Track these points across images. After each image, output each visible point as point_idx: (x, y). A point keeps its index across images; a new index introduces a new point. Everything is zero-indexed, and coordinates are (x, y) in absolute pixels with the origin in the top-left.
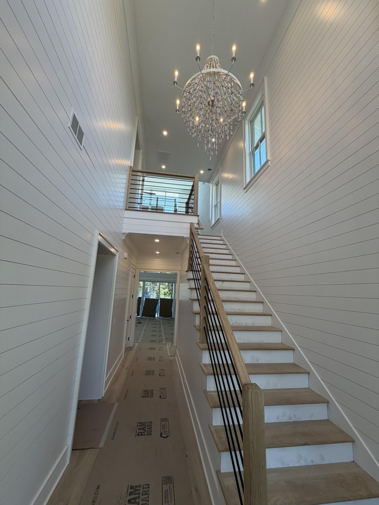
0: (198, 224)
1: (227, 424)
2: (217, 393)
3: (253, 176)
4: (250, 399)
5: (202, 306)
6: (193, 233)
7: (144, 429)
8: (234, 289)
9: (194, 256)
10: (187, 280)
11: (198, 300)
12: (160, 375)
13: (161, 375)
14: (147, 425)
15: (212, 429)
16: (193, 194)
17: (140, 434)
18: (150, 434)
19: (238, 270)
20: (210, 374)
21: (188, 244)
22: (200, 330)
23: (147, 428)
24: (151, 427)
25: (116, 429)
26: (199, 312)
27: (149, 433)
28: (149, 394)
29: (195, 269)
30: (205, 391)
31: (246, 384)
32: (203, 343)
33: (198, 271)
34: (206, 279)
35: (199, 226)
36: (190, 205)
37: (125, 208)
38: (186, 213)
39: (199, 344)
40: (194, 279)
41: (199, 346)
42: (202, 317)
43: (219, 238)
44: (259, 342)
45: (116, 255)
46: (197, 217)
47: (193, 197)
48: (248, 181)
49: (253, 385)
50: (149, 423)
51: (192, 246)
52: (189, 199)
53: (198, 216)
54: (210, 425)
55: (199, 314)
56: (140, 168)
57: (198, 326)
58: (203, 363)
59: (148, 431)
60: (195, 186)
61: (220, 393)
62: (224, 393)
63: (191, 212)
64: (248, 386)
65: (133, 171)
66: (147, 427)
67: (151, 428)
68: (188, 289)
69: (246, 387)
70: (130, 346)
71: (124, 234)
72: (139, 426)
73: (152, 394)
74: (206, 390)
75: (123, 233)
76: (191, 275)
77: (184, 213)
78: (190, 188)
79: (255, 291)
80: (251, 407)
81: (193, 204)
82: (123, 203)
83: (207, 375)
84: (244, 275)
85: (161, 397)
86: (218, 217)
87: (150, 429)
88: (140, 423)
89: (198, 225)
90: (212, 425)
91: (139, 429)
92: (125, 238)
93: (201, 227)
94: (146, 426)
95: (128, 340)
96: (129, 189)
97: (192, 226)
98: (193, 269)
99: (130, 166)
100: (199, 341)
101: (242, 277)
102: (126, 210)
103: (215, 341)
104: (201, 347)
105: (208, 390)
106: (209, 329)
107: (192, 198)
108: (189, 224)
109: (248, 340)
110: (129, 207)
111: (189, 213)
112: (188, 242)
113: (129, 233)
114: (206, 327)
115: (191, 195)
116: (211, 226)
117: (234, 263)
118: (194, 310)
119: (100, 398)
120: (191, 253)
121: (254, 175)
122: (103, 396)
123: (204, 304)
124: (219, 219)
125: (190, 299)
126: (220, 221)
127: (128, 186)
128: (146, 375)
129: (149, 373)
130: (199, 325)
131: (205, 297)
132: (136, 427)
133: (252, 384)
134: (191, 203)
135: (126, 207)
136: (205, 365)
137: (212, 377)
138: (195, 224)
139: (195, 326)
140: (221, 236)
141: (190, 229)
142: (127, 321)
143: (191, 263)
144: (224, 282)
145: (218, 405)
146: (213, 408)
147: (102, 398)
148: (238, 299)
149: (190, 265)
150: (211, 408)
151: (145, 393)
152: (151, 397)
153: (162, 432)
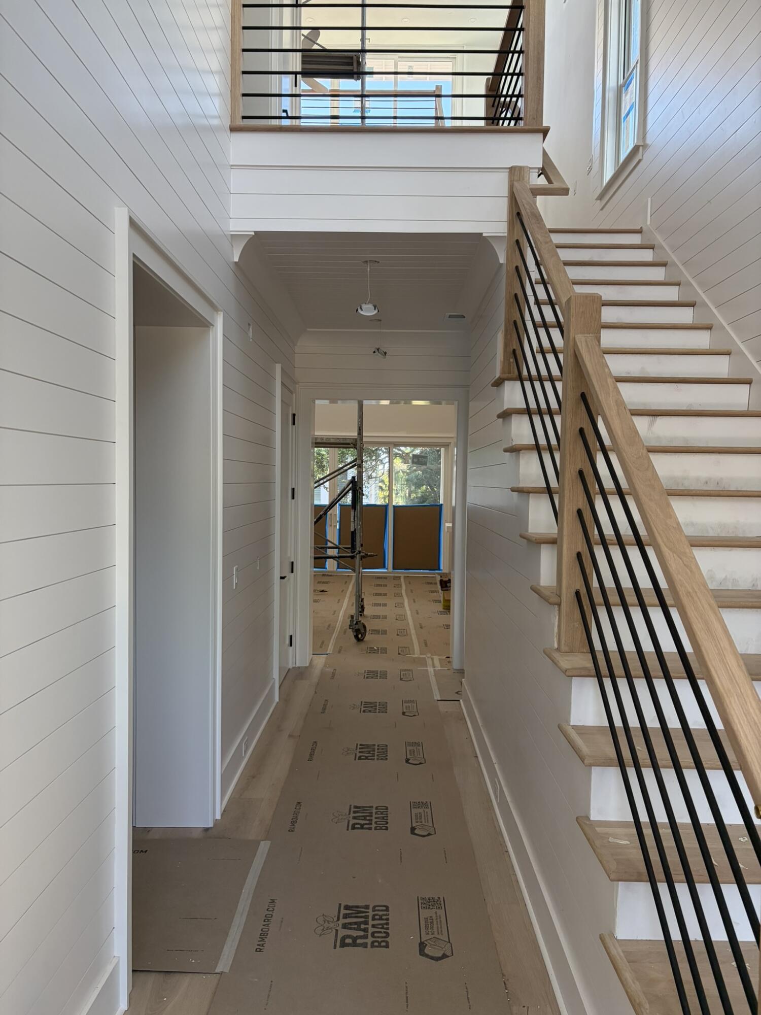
0: (543, 172)
2: (634, 831)
5: (569, 514)
6: (523, 212)
7: (363, 926)
8: (702, 445)
9: (527, 317)
10: (499, 417)
11: (549, 490)
12: (407, 761)
13: (410, 761)
14: (371, 914)
15: (614, 952)
16: (519, 26)
17: (349, 941)
18: (383, 944)
20: (606, 763)
21: (502, 264)
22: (559, 605)
23: (373, 926)
24: (385, 922)
25: (267, 919)
26: (556, 536)
28: (374, 820)
29: (534, 372)
30: (583, 821)
32: (571, 651)
34: (583, 396)
35: (550, 181)
37: (227, 123)
38: (487, 124)
39: (556, 656)
40: (528, 411)
41: (554, 663)
42: (568, 557)
43: (635, 239)
45: (213, 325)
46: (541, 136)
47: (520, 42)
50: (377, 909)
51: (519, 272)
53: (545, 132)
54: (608, 940)
55: (553, 542)
57: (549, 587)
58: (572, 723)
59: (376, 935)
61: (648, 832)
62: (666, 833)
63: (510, 119)
66: (371, 922)
67: (385, 926)
68: (506, 450)
70: (298, 665)
71: (234, 238)
72: (345, 916)
73: (385, 819)
74: (588, 818)
75: (232, 235)
76: (513, 395)
77: (482, 123)
81: (520, 74)
82: (217, 101)
83: (591, 765)
84: (749, 385)
85: (416, 832)
86: (634, 141)
87: (383, 928)
88: (347, 907)
89: (542, 176)
90: (612, 935)
92: (239, 260)
93: (556, 185)
94: (367, 917)
95: (291, 645)
96: (238, 29)
97: (516, 184)
98: (525, 373)
100: (556, 646)
101: (737, 397)
102: (233, 129)
104: (567, 666)
105: (594, 816)
106: (598, 598)
107: (518, 49)
108: (504, 177)
110: (244, 117)
111: (507, 122)
112: (503, 259)
113: (255, 232)
114: (583, 591)
115: (510, 30)
116: (599, 190)
117: (701, 340)
118: (530, 531)
119: (211, 825)
120: (516, 302)
122: (218, 817)
123: (573, 499)
124: (636, 150)
125: (513, 490)
126: (640, 161)
127: (233, 17)
128: (360, 758)
129: (369, 752)
130: (555, 584)
131: (581, 473)
132: (336, 919)
134: (513, 74)
135: (233, 117)
136: (582, 730)
137: (614, 773)
138: (531, 171)
139: (536, 590)
140: (641, 228)
141: (507, 195)
142: (282, 578)
143: (515, 348)
144: (660, 417)
145: (640, 874)
146: (620, 883)
147: (214, 826)
148: (718, 484)
149: (512, 356)
150: (612, 880)
151: (359, 816)
152: (381, 829)
153: (425, 942)
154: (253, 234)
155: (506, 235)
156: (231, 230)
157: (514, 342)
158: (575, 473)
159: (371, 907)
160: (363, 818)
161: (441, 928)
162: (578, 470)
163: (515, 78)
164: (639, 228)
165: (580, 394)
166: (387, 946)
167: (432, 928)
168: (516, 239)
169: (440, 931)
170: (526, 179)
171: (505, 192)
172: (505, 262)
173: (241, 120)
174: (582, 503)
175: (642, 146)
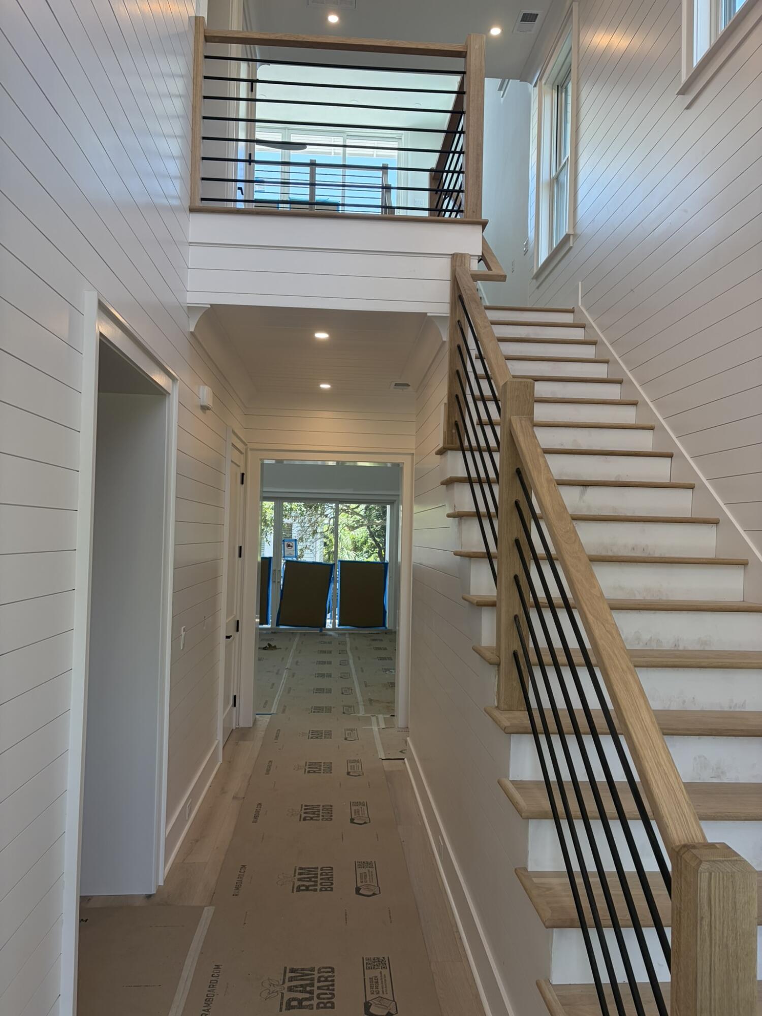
0: (482, 259)
1: (605, 979)
2: (567, 881)
3: (722, 28)
4: (704, 894)
5: (506, 579)
6: (464, 297)
7: (308, 989)
8: (629, 514)
9: (468, 391)
10: (442, 484)
11: (489, 556)
12: (352, 821)
13: (355, 821)
14: (316, 976)
15: (549, 996)
16: (460, 129)
17: (295, 1003)
18: (329, 1005)
19: (644, 441)
20: (541, 816)
21: (445, 342)
22: (499, 665)
23: (319, 988)
24: (330, 983)
25: (212, 985)
26: (495, 599)
27: (325, 1001)
28: (319, 881)
29: (474, 443)
30: (521, 872)
31: (686, 847)
32: (510, 709)
33: (489, 450)
34: (519, 472)
35: (489, 268)
36: (449, 182)
37: (187, 205)
38: (430, 215)
39: (496, 713)
40: (469, 480)
41: (495, 720)
42: (506, 619)
43: (568, 318)
44: (726, 709)
45: (169, 394)
46: (480, 227)
47: (460, 142)
48: (698, 55)
49: (716, 848)
50: (322, 970)
51: (461, 351)
52: (445, 152)
53: (484, 224)
54: (544, 985)
55: (493, 605)
56: (235, 25)
57: (488, 649)
58: (510, 779)
59: (321, 996)
60: (471, 90)
61: (579, 880)
62: (595, 881)
63: (452, 211)
64: (693, 851)
65: (208, 39)
66: (316, 984)
67: (331, 988)
68: (449, 516)
69: (687, 856)
70: (241, 725)
71: (191, 309)
72: (291, 979)
73: (330, 879)
74: (526, 869)
75: (188, 307)
76: (455, 465)
77: (426, 214)
78: (448, 102)
79: (716, 522)
80: (706, 922)
81: (459, 172)
82: (177, 183)
83: (528, 818)
84: (670, 459)
85: (361, 892)
86: (565, 230)
87: (328, 989)
88: (292, 971)
89: (482, 261)
90: (548, 981)
91: (290, 989)
92: (195, 330)
93: (495, 271)
94: (312, 979)
95: (235, 705)
96: (199, 118)
97: (458, 269)
98: (466, 443)
99: (196, 17)
100: (496, 704)
101: (660, 470)
102: (192, 210)
103: (561, 704)
104: (506, 723)
105: (532, 867)
106: (533, 658)
107: (458, 149)
108: (446, 263)
109: (684, 702)
110: (203, 199)
111: (448, 214)
112: (445, 337)
113: (211, 305)
114: (520, 653)
115: (451, 132)
116: (535, 271)
117: (627, 415)
118: (472, 593)
119: (153, 892)
120: (458, 377)
121: (728, 24)
122: (161, 883)
123: (510, 566)
124: (567, 237)
125: (456, 554)
126: (571, 248)
127: (194, 108)
128: (305, 819)
129: (313, 813)
130: (495, 645)
131: (517, 542)
132: (281, 982)
133: (713, 846)
134: (453, 172)
135: (192, 198)
136: (520, 785)
137: (549, 826)
138: (472, 258)
139: (477, 650)
140: (573, 308)
141: (449, 279)
142: (228, 637)
143: (457, 419)
144: (590, 487)
145: (572, 920)
146: (555, 929)
147: (157, 892)
148: (644, 550)
149: (454, 427)
150: (547, 927)
151: (304, 878)
152: (326, 890)
153: (370, 1002)
154: (209, 306)
155: (448, 315)
156: (188, 302)
157: (457, 414)
158: (512, 542)
159: (316, 969)
160: (308, 880)
161: (386, 987)
162: (514, 539)
163: (456, 175)
164: (571, 308)
165: (515, 470)
166: (333, 1007)
167: (377, 988)
168: (457, 319)
169: (385, 990)
170: (467, 265)
171: (447, 275)
172: (448, 340)
173: (200, 201)
174: (518, 570)
175: (572, 234)
